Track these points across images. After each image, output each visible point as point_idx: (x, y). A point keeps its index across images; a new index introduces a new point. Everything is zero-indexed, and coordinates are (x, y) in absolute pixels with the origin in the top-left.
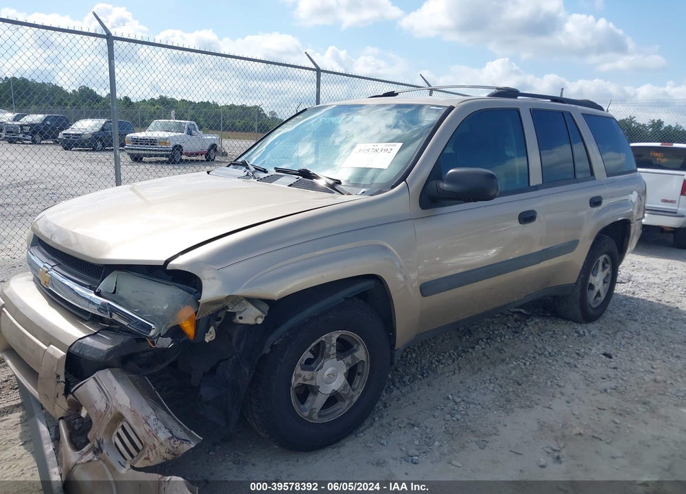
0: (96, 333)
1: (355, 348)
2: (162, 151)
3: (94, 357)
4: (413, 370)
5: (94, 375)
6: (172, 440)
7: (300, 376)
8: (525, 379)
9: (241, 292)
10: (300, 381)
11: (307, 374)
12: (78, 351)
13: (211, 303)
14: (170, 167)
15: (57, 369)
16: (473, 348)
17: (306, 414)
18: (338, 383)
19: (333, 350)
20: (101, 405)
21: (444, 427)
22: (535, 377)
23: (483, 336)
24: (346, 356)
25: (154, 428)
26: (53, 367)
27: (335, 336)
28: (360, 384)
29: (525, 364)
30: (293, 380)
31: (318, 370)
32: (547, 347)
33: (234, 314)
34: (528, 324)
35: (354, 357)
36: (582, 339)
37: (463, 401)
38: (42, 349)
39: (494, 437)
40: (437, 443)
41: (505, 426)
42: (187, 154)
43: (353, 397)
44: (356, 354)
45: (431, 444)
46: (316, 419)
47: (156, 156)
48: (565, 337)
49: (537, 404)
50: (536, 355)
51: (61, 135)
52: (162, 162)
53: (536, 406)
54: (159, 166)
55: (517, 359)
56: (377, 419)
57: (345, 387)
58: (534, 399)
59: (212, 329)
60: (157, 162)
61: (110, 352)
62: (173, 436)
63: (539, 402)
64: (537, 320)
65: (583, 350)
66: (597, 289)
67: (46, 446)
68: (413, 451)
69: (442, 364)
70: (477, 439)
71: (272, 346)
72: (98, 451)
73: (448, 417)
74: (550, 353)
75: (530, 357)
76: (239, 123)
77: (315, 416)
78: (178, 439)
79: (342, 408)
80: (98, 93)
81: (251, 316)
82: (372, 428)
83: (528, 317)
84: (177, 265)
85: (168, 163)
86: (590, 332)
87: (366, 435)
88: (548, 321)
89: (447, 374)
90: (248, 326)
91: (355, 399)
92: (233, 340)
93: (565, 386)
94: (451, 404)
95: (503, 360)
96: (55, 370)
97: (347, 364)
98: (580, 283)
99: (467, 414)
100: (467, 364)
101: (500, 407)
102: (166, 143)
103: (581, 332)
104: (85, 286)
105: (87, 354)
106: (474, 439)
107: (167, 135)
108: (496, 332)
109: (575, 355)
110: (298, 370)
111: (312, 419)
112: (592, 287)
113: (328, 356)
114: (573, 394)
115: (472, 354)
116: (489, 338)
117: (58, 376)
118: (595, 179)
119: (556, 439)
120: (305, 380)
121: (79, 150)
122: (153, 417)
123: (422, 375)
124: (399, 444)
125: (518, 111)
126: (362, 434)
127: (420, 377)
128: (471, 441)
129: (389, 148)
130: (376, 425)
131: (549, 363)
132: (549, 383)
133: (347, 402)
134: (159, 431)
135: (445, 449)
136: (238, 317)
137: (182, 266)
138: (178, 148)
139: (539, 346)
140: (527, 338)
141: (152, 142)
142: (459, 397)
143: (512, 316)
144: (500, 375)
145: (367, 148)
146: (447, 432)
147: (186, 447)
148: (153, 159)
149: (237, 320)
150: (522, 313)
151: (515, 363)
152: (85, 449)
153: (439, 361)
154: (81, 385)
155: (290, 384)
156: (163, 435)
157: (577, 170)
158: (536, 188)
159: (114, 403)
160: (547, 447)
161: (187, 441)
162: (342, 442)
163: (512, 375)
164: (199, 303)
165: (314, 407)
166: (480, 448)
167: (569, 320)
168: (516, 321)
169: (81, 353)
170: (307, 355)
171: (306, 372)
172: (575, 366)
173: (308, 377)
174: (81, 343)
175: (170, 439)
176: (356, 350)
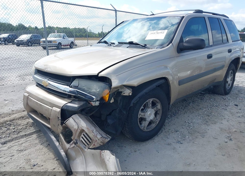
0: (71, 102)
1: (157, 104)
2: (54, 45)
3: (73, 110)
4: (170, 113)
5: (72, 117)
6: (102, 138)
7: (140, 114)
8: (210, 114)
9: (125, 83)
10: (141, 116)
11: (143, 114)
12: (66, 108)
13: (115, 88)
14: (58, 50)
15: (58, 115)
16: (189, 105)
17: (142, 128)
18: (152, 117)
19: (151, 105)
20: (76, 127)
21: (188, 131)
22: (213, 113)
23: (190, 101)
24: (154, 107)
25: (95, 134)
26: (56, 115)
27: (151, 100)
28: (159, 117)
29: (208, 109)
30: (138, 116)
31: (146, 112)
32: (214, 104)
33: (121, 92)
34: (205, 96)
35: (157, 108)
36: (226, 101)
37: (191, 122)
38: (50, 109)
39: (206, 134)
40: (187, 137)
41: (209, 130)
42: (64, 46)
43: (157, 122)
44: (158, 107)
45: (185, 137)
46: (145, 130)
47: (53, 47)
48: (219, 100)
49: (217, 122)
50: (211, 106)
51: (15, 41)
52: (55, 49)
53: (217, 123)
54: (54, 51)
55: (205, 108)
56: (163, 130)
57: (154, 118)
58: (215, 121)
59: (113, 98)
60: (53, 49)
61: (79, 108)
62: (102, 137)
63: (218, 122)
64: (208, 95)
65: (227, 104)
66: (229, 83)
67: (56, 143)
68: (180, 140)
69: (180, 111)
70: (200, 135)
71: (133, 104)
72: (76, 143)
73: (188, 128)
74: (216, 106)
75: (209, 107)
76: (78, 34)
77: (145, 129)
78: (104, 138)
79: (154, 126)
80: (25, 26)
81: (128, 92)
82: (162, 133)
83: (204, 94)
84: (102, 75)
85: (57, 49)
86: (227, 98)
87: (161, 135)
88: (212, 95)
89: (182, 114)
90: (126, 96)
91: (157, 123)
92: (119, 102)
93: (225, 116)
94: (188, 124)
95: (200, 109)
96: (57, 115)
97: (155, 110)
98: (224, 81)
99: (194, 127)
100: (188, 111)
101: (204, 124)
102: (55, 42)
103: (224, 98)
104: (65, 85)
105: (70, 109)
106: (199, 134)
107: (56, 39)
108: (195, 100)
109: (224, 106)
110: (140, 112)
111: (144, 130)
112: (227, 82)
113: (149, 108)
114: (228, 118)
115: (189, 107)
116: (193, 102)
117: (58, 118)
118: (229, 43)
119: (228, 133)
120: (142, 116)
121: (23, 46)
122: (95, 130)
123: (174, 115)
124: (174, 138)
125: (204, 18)
126: (160, 135)
127: (173, 115)
128: (199, 135)
129: (163, 32)
130: (164, 132)
131: (217, 109)
132: (219, 115)
133: (155, 124)
134: (97, 135)
135: (191, 138)
136: (123, 93)
137: (104, 75)
138: (60, 44)
139: (211, 103)
140: (206, 101)
141: (50, 42)
142: (190, 121)
143: (198, 94)
144: (201, 114)
145: (154, 33)
146: (189, 133)
147: (107, 140)
148: (51, 48)
149: (123, 94)
150: (202, 93)
151: (205, 109)
152: (71, 143)
153: (178, 110)
154: (68, 120)
155: (138, 117)
156: (99, 136)
157: (223, 40)
158: (211, 46)
159: (80, 126)
160: (226, 136)
161: (107, 138)
162: (154, 138)
163: (205, 113)
164: (111, 88)
165: (145, 125)
166: (203, 137)
167: (219, 94)
168: (200, 96)
169: (67, 109)
170: (142, 107)
171: (142, 113)
172: (226, 109)
173: (143, 115)
174: (67, 105)
175: (101, 138)
176: (157, 105)
